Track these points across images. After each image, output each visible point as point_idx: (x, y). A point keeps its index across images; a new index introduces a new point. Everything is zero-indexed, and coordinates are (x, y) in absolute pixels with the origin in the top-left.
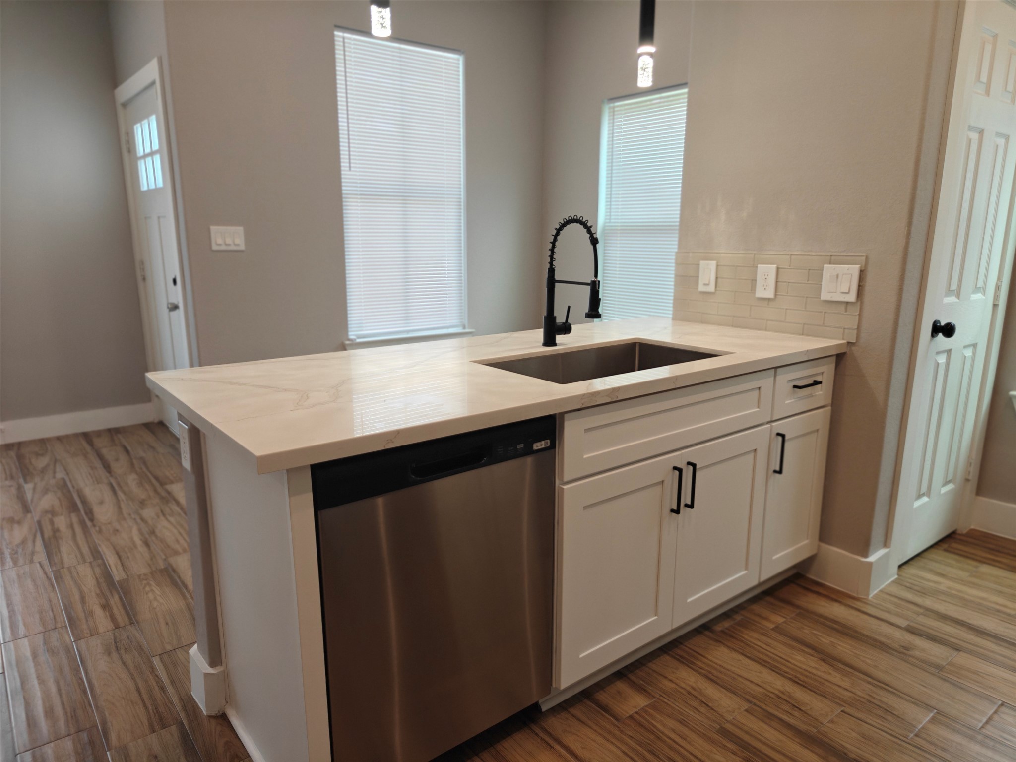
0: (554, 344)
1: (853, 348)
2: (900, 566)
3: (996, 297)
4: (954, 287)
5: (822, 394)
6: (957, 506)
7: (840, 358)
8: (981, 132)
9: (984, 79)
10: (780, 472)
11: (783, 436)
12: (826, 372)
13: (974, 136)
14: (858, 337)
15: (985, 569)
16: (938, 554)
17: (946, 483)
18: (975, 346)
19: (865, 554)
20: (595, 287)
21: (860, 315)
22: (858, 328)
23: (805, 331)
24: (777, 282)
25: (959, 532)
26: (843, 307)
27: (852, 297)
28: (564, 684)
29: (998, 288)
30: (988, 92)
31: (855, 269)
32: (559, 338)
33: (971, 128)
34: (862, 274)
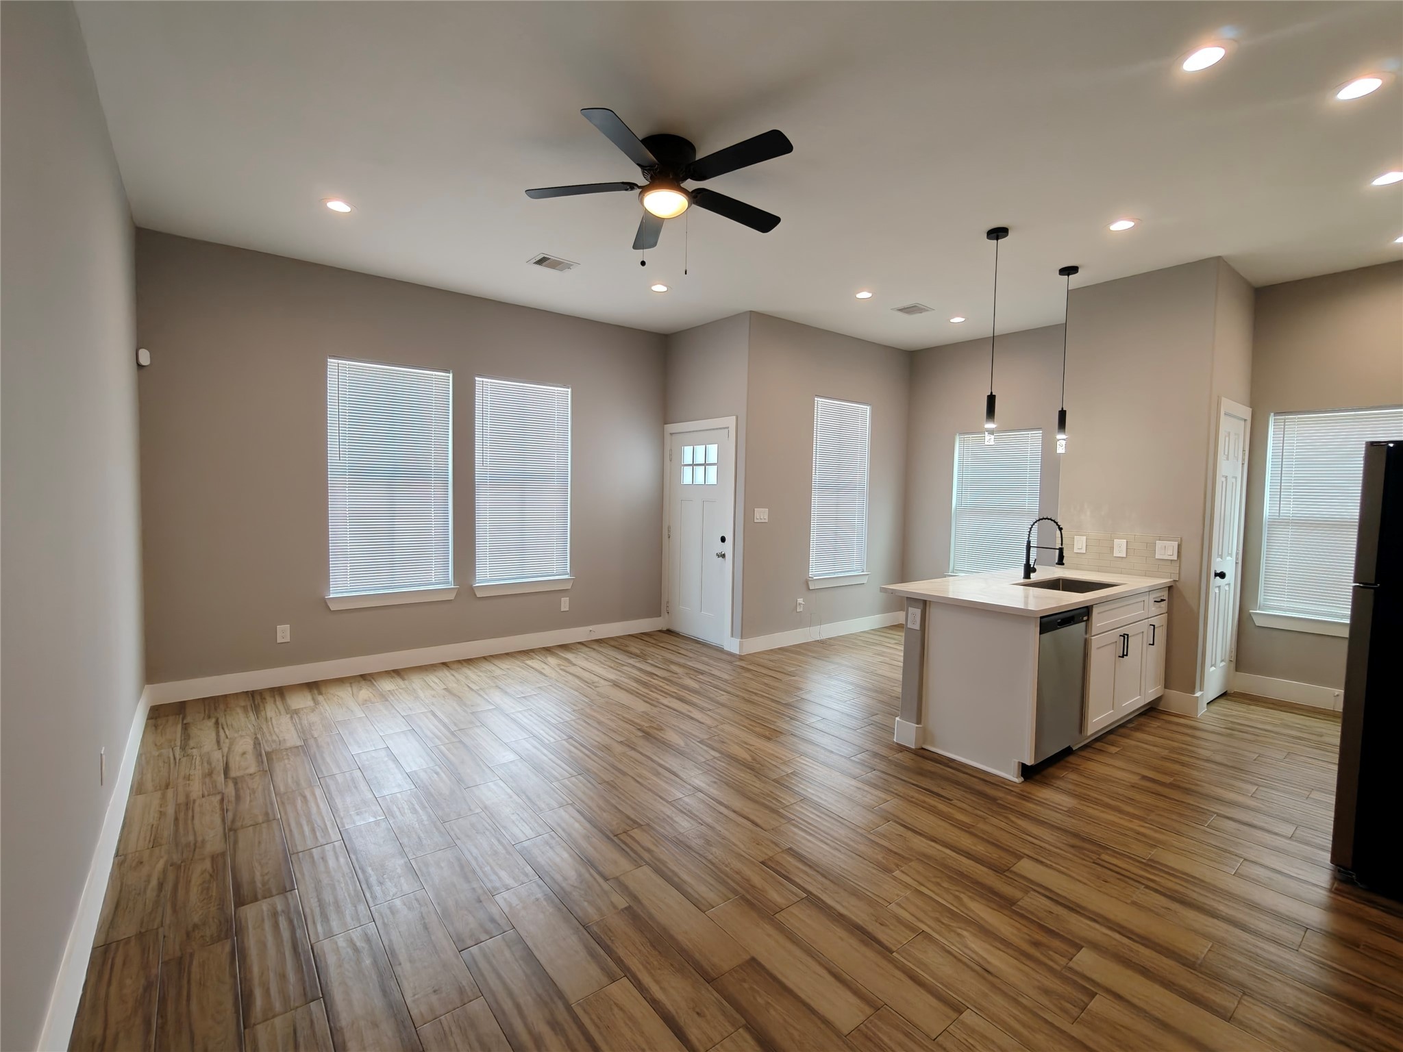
0: (1030, 578)
1: (1177, 583)
2: (1208, 704)
3: (1237, 559)
4: (1220, 553)
5: (1164, 604)
6: (1227, 679)
7: (1170, 588)
8: (1226, 477)
9: (1226, 453)
10: (1153, 644)
11: (1154, 626)
12: (1165, 595)
13: (1224, 479)
14: (1179, 578)
15: (1252, 707)
16: (1222, 702)
17: (1222, 661)
18: (1229, 584)
19: (1193, 692)
20: (1061, 550)
21: (1180, 567)
22: (1179, 574)
23: (1146, 574)
24: (1127, 549)
25: (1229, 692)
26: (1170, 562)
27: (1175, 558)
28: (1089, 734)
29: (1237, 554)
30: (1228, 459)
31: (1176, 544)
32: (1032, 575)
33: (1223, 476)
34: (1179, 546)
